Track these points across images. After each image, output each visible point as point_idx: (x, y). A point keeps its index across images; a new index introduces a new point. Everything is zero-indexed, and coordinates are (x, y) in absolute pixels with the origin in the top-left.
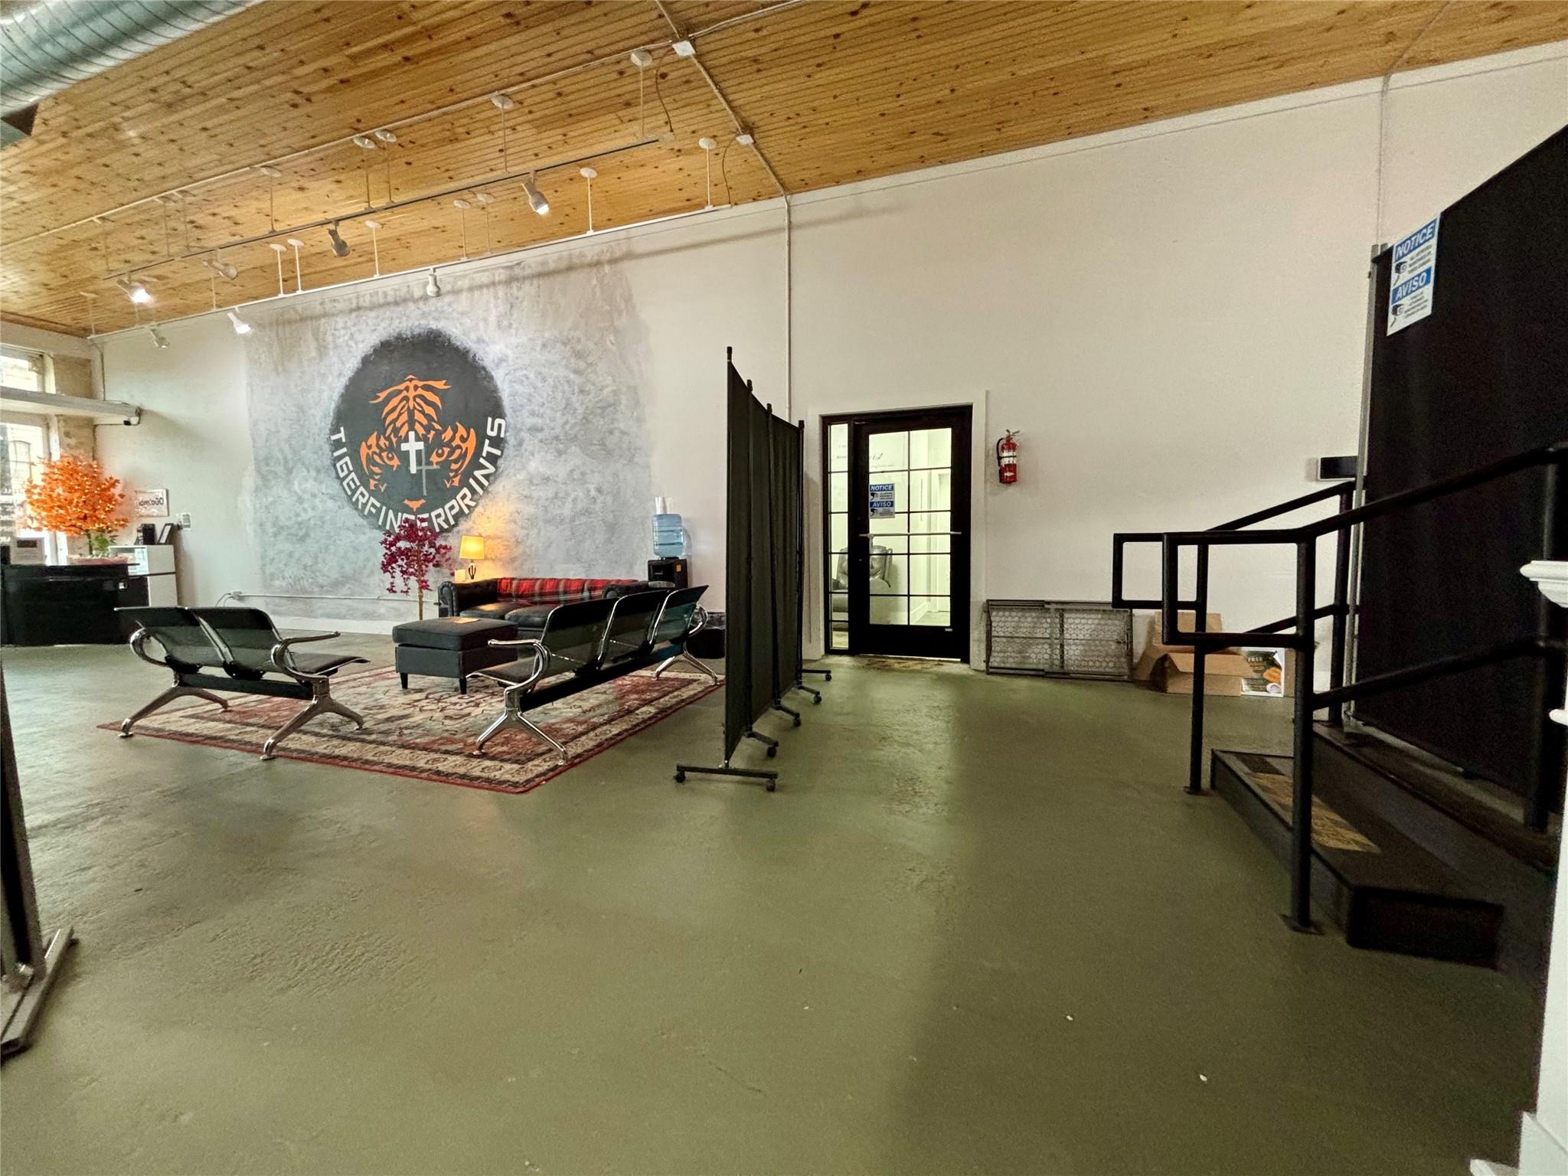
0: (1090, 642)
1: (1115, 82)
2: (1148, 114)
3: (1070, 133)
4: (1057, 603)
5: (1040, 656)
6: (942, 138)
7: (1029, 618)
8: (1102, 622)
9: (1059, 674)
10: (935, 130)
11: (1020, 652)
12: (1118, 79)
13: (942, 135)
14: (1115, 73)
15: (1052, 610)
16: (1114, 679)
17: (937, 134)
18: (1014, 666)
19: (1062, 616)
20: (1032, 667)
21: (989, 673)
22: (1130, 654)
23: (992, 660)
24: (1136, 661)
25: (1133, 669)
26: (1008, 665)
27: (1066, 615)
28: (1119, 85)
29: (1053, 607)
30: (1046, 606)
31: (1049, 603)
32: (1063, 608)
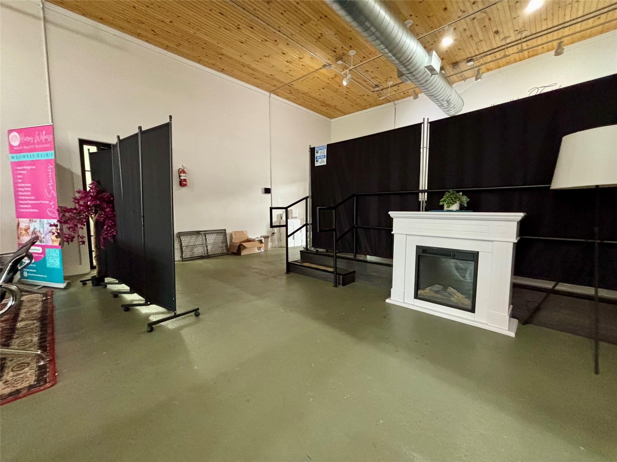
0: (214, 244)
1: (220, 57)
2: (222, 71)
3: (199, 62)
4: (203, 231)
5: (199, 251)
6: (154, 33)
7: (194, 237)
8: (217, 237)
9: (207, 256)
10: (153, 29)
11: (191, 251)
12: (221, 57)
13: (155, 32)
14: (222, 54)
15: (202, 234)
16: (222, 255)
17: (153, 31)
18: (190, 257)
19: (205, 236)
20: (196, 256)
21: (183, 261)
22: (227, 246)
23: (183, 255)
24: (228, 247)
25: (228, 250)
26: (187, 257)
27: (207, 235)
28: (221, 58)
29: (202, 233)
30: (200, 233)
31: (201, 231)
32: (206, 233)
